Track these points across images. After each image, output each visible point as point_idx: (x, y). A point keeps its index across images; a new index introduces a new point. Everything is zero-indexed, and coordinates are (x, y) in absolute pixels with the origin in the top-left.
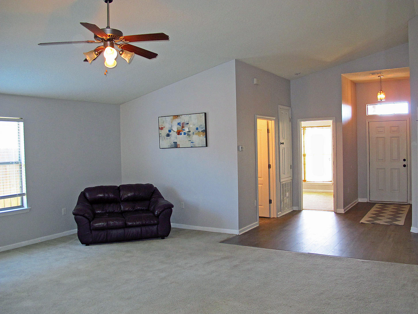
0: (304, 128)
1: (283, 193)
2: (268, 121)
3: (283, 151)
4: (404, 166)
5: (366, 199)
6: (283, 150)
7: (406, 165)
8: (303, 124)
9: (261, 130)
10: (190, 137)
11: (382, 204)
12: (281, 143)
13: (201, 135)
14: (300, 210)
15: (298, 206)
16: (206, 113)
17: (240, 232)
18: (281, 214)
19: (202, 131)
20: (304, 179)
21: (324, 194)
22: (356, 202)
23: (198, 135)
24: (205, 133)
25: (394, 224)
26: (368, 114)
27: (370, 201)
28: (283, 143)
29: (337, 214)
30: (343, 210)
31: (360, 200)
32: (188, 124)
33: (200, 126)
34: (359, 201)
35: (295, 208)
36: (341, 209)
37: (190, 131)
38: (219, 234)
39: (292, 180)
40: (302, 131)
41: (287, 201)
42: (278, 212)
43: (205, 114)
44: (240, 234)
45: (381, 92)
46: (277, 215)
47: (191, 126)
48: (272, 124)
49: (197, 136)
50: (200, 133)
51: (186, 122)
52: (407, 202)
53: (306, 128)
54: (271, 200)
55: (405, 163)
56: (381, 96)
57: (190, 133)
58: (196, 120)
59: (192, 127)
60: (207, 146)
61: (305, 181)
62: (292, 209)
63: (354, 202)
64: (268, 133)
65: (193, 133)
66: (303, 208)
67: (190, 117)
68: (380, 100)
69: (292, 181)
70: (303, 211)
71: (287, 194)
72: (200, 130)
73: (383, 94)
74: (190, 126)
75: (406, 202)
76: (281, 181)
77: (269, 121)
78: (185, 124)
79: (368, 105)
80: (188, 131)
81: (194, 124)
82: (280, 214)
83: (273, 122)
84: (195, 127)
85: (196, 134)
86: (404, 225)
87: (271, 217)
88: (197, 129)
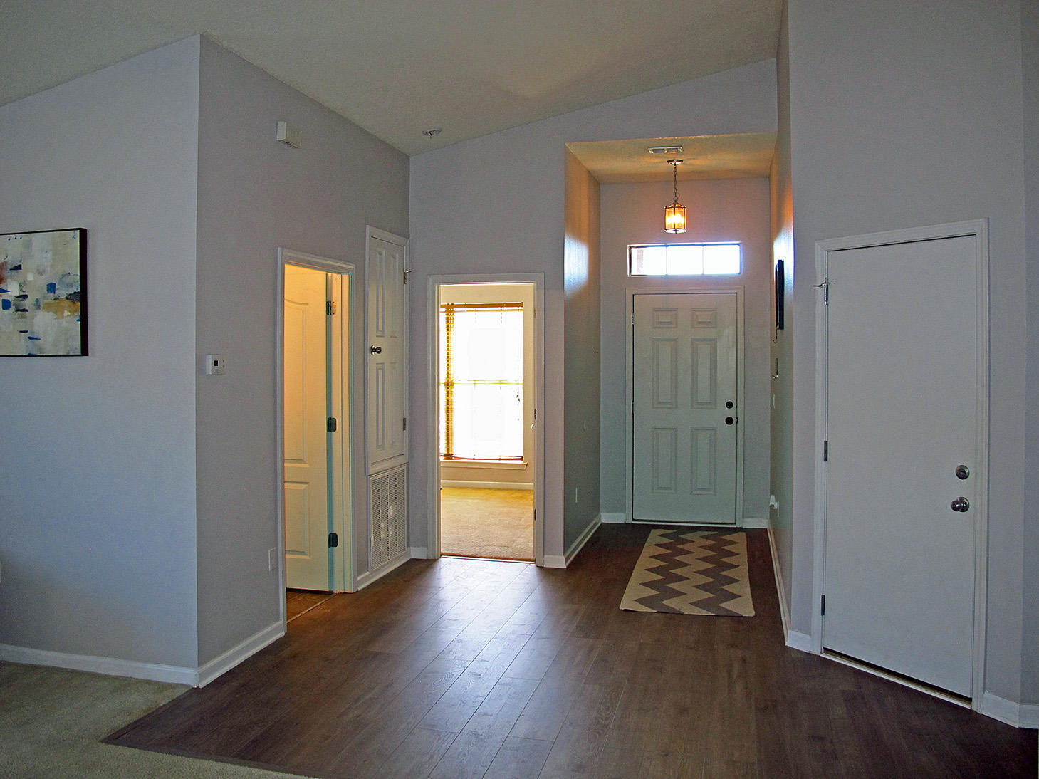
0: (450, 309)
1: (376, 509)
2: (330, 274)
3: (380, 376)
4: (729, 421)
5: (622, 514)
6: (380, 371)
7: (734, 419)
8: (447, 292)
9: (307, 304)
10: (25, 317)
11: (670, 531)
12: (373, 350)
13: (66, 313)
14: (431, 557)
15: (427, 546)
16: (85, 230)
17: (202, 676)
18: (368, 579)
19: (67, 298)
20: (448, 450)
21: (502, 494)
22: (596, 524)
23: (56, 312)
24: (79, 303)
25: (725, 613)
26: (630, 272)
27: (633, 520)
28: (378, 350)
29: (545, 571)
30: (564, 558)
31: (606, 518)
32: (19, 268)
33: (64, 276)
34: (604, 520)
35: (417, 553)
36: (557, 557)
37: (24, 297)
38: (124, 684)
39: (408, 464)
40: (443, 317)
41: (389, 532)
42: (359, 574)
43: (83, 233)
44: (202, 685)
45: (677, 206)
46: (356, 582)
47: (30, 277)
48: (342, 285)
49: (51, 313)
50: (62, 303)
51: (12, 260)
52: (734, 522)
53: (456, 309)
54: (336, 535)
55: (730, 413)
56: (675, 219)
57: (27, 304)
58: (50, 255)
59: (34, 279)
60: (85, 351)
61: (449, 456)
62: (408, 553)
63: (592, 524)
64: (327, 314)
65: (37, 305)
66: (442, 551)
67: (28, 245)
68: (671, 231)
69: (408, 468)
70: (443, 560)
71: (391, 509)
72: (62, 292)
73: (680, 212)
74: (26, 277)
75: (732, 524)
76: (371, 470)
77: (334, 275)
78: (9, 267)
79: (631, 247)
80: (18, 295)
81: (41, 269)
82: (367, 576)
83: (346, 278)
84: (43, 282)
85: (48, 307)
86: (754, 617)
87: (335, 592)
88: (51, 287)
